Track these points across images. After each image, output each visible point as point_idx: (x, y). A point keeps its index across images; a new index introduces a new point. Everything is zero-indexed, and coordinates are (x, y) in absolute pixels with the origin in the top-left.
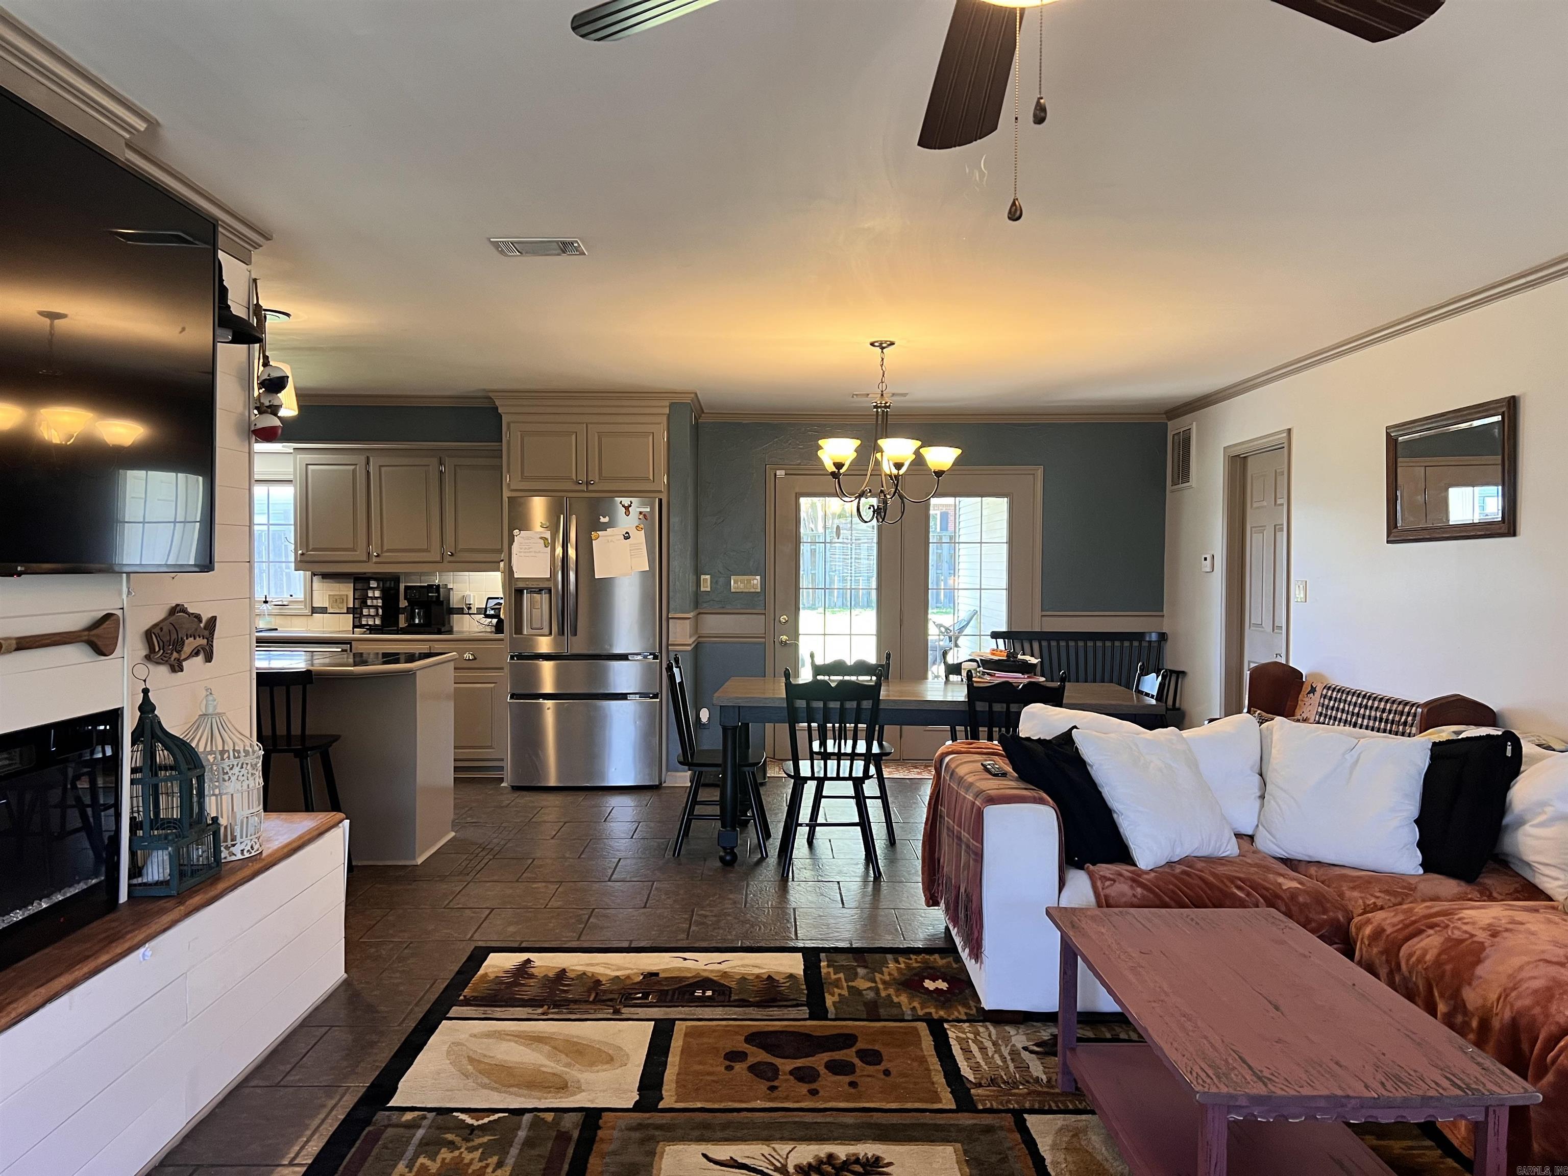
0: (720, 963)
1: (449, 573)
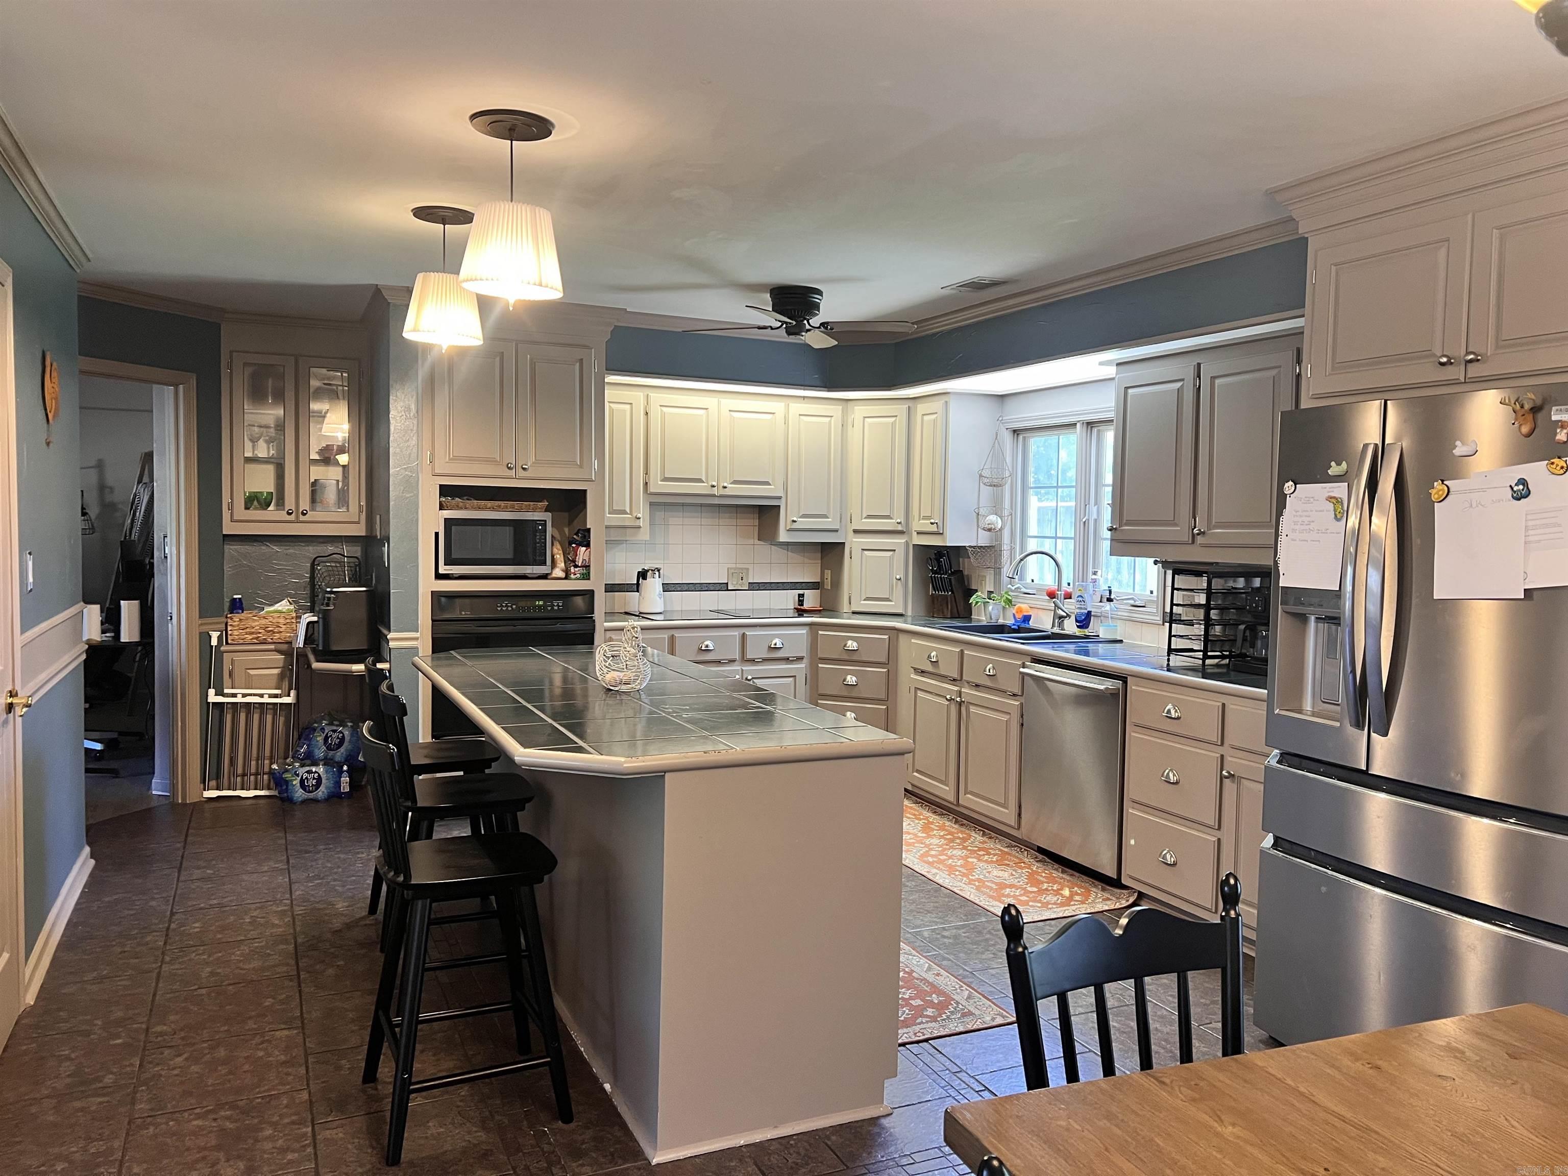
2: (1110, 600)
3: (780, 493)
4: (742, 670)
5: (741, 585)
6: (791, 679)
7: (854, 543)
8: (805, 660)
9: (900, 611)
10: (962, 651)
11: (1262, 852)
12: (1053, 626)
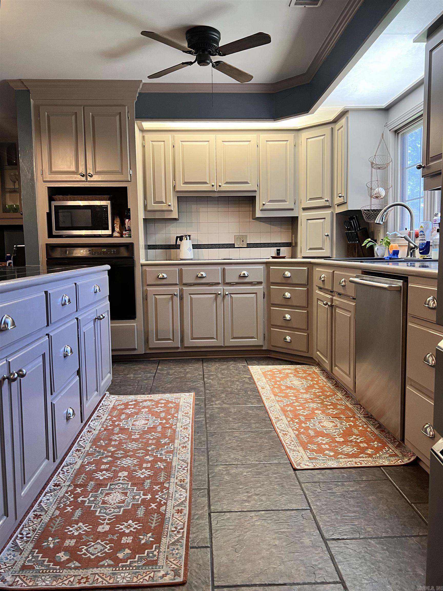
3: (255, 188)
4: (223, 289)
5: (242, 245)
6: (254, 295)
7: (303, 216)
8: (263, 284)
9: (328, 255)
10: (334, 271)
12: (408, 255)
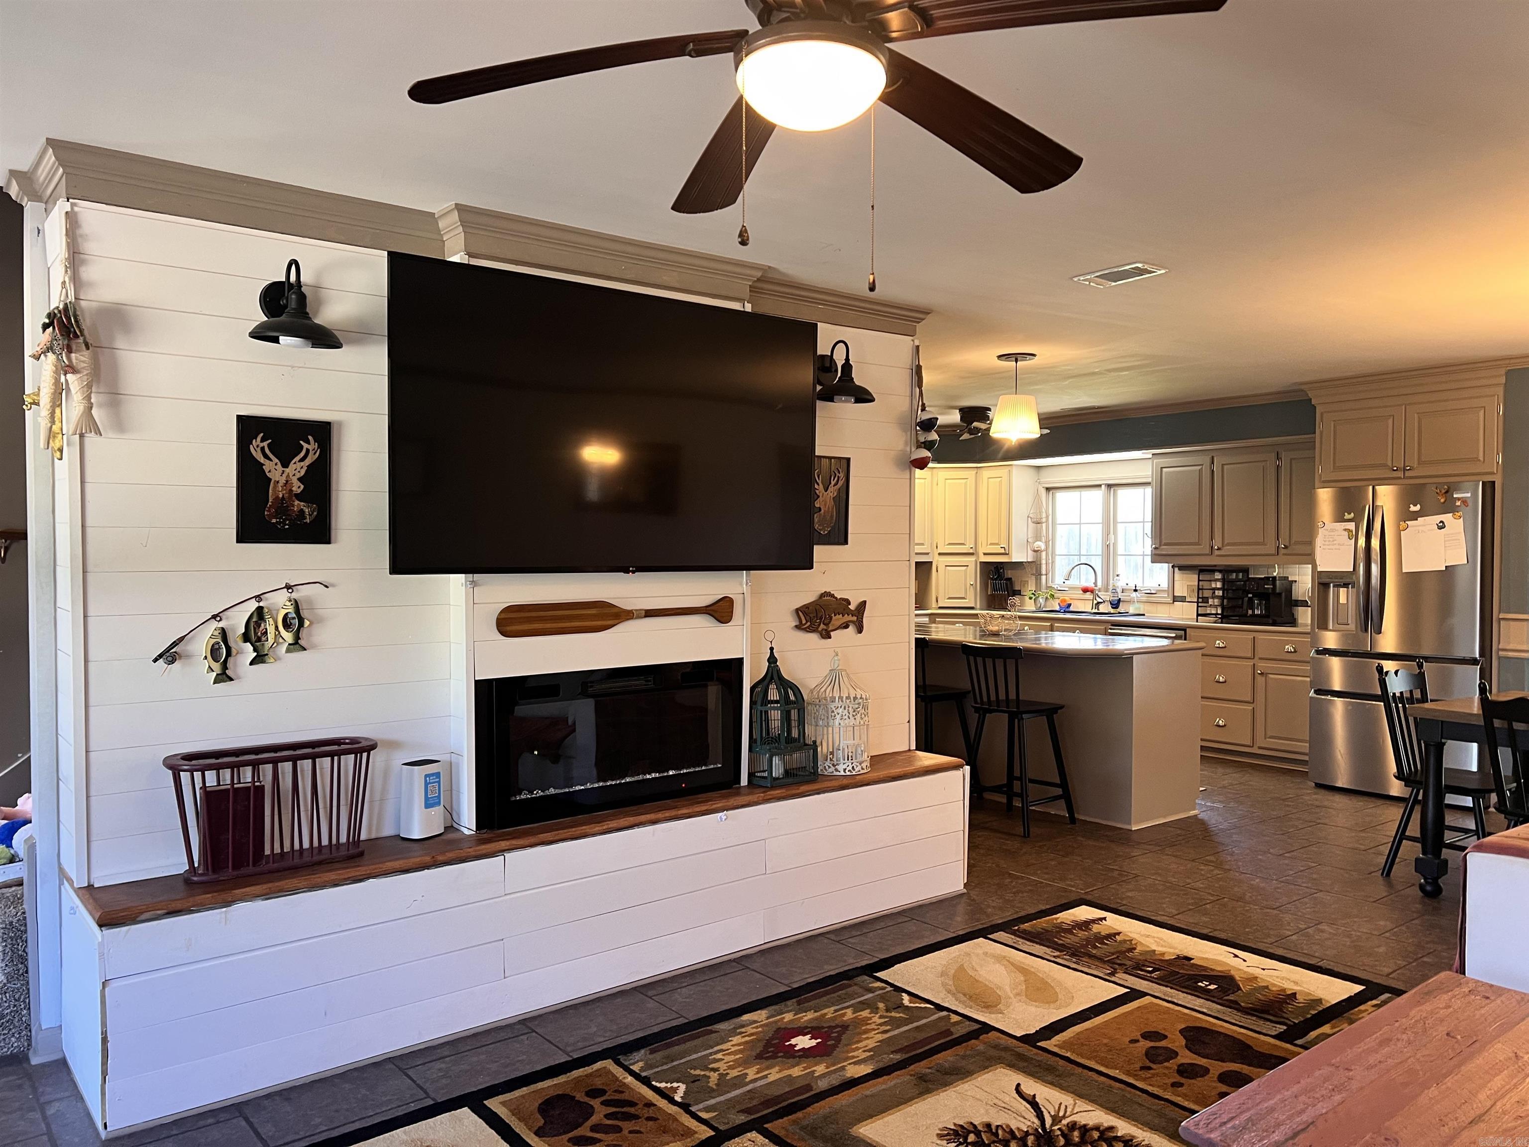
0: (1264, 969)
1: (1294, 566)
2: (1136, 590)
7: (939, 562)
9: (972, 605)
11: (1311, 698)
